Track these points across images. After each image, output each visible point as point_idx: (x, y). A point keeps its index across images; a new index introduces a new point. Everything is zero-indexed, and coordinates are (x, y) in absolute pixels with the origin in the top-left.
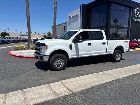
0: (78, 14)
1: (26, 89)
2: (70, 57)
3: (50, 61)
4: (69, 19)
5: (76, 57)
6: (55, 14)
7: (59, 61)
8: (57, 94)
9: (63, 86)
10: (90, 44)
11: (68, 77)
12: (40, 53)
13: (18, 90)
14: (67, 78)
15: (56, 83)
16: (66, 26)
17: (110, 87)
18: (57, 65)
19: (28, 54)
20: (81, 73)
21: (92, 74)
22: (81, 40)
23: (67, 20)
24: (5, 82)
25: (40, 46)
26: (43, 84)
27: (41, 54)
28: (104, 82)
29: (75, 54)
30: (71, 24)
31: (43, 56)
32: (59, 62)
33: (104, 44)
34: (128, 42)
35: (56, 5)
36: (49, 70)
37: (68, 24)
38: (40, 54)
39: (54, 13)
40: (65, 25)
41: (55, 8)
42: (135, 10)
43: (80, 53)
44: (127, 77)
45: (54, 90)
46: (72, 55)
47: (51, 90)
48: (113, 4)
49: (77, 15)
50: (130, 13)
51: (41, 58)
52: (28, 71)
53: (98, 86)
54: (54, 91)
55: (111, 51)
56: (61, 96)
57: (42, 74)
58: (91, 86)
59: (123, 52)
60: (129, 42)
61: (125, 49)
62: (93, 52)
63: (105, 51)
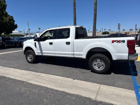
5: (41, 54)
6: (95, 10)
29: (40, 51)
33: (68, 43)
34: (124, 41)
43: (43, 51)
55: (81, 54)
60: (126, 42)
61: (115, 55)
62: (56, 52)
63: (71, 53)
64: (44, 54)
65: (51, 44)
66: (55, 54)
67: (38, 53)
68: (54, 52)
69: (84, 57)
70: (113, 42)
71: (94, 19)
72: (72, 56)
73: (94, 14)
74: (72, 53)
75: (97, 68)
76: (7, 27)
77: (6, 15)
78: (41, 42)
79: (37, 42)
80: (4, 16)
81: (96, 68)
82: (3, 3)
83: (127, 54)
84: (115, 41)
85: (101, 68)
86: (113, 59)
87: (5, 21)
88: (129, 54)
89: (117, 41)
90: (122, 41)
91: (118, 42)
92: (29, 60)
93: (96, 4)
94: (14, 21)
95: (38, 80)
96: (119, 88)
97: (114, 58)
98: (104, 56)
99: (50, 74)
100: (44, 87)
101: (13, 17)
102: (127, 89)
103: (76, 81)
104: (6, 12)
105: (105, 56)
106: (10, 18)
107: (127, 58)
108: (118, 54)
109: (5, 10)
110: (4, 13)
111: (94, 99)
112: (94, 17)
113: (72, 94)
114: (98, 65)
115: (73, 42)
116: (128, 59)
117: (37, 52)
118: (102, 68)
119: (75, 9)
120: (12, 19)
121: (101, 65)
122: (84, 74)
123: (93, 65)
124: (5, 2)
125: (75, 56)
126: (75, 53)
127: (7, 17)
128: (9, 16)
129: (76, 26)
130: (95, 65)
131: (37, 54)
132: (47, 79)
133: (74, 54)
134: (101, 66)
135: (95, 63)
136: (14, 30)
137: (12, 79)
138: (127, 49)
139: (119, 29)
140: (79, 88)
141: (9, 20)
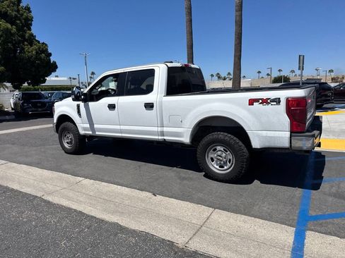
5: (91, 133)
29: (88, 126)
33: (149, 106)
34: (277, 101)
43: (96, 126)
55: (180, 133)
60: (283, 103)
61: (258, 136)
62: (123, 127)
63: (155, 129)
64: (97, 133)
65: (112, 107)
66: (121, 131)
67: (85, 129)
68: (118, 127)
69: (186, 139)
70: (252, 102)
71: (235, 45)
72: (160, 138)
73: (236, 32)
74: (160, 129)
75: (218, 167)
76: (33, 69)
77: (32, 40)
78: (91, 104)
79: (82, 104)
80: (26, 43)
81: (215, 167)
82: (25, 14)
83: (288, 134)
84: (257, 100)
85: (226, 168)
86: (253, 147)
87: (27, 55)
88: (291, 133)
89: (261, 101)
90: (274, 100)
91: (265, 101)
92: (66, 146)
93: (240, 8)
94: (50, 54)
95: (71, 194)
96: (258, 220)
97: (256, 144)
98: (232, 137)
99: (102, 180)
100: (75, 211)
101: (46, 45)
102: (277, 222)
103: (159, 197)
104: (32, 35)
105: (235, 138)
106: (39, 48)
107: (287, 145)
108: (264, 133)
109: (30, 29)
110: (27, 35)
111: (180, 246)
112: (236, 40)
113: (134, 230)
114: (219, 160)
115: (161, 103)
116: (291, 146)
117: (83, 127)
118: (228, 169)
119: (191, 21)
120: (44, 51)
121: (225, 160)
122: (185, 182)
123: (208, 161)
124: (31, 12)
125: (165, 138)
126: (165, 129)
127: (31, 46)
128: (39, 42)
129: (170, 65)
130: (212, 160)
131: (82, 132)
132: (91, 194)
133: (162, 134)
134: (225, 163)
135: (212, 156)
136: (48, 75)
137: (12, 190)
138: (286, 120)
139: (301, 68)
140: (158, 215)
141: (37, 53)
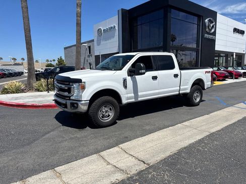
0: (115, 26)
1: (60, 167)
2: (124, 101)
3: (90, 111)
4: (97, 35)
5: (134, 100)
6: (79, 25)
7: (106, 109)
8: (123, 171)
9: (126, 156)
10: (155, 78)
11: (127, 137)
12: (70, 97)
13: (44, 171)
14: (126, 139)
15: (111, 150)
16: (91, 47)
17: (206, 149)
18: (102, 117)
19: (32, 100)
20: (147, 128)
21: (165, 129)
22: (143, 71)
23: (94, 36)
24: (10, 158)
25: (71, 84)
26: (87, 156)
27: (72, 98)
28: (192, 141)
29: (133, 95)
30: (102, 42)
31: (78, 102)
32: (106, 112)
33: (176, 76)
34: (210, 72)
35: (80, 8)
36: (88, 128)
37: (95, 43)
38: (70, 99)
39: (77, 24)
40: (90, 44)
41: (79, 15)
42: (206, 20)
43: (139, 94)
44: (222, 129)
45: (114, 164)
46: (127, 97)
47: (109, 164)
48: (173, 10)
49: (112, 27)
50: (198, 25)
51: (74, 107)
52: (49, 132)
53: (185, 148)
54: (115, 166)
55: (187, 88)
56: (133, 173)
57: (78, 136)
58: (174, 150)
59: (204, 89)
62: (160, 91)
79: (129, 78)
83: (210, 83)
125: (180, 92)
126: (181, 87)
